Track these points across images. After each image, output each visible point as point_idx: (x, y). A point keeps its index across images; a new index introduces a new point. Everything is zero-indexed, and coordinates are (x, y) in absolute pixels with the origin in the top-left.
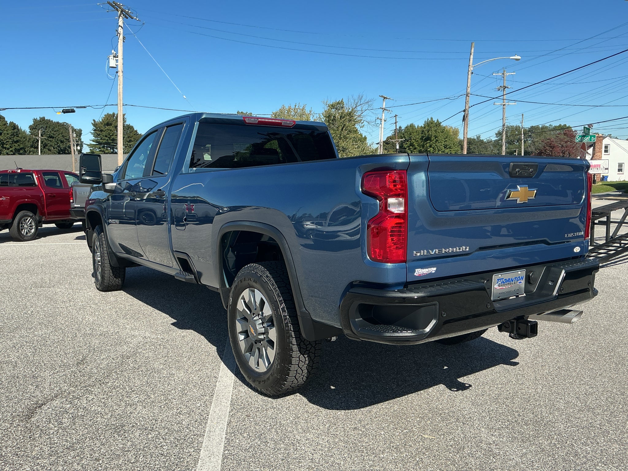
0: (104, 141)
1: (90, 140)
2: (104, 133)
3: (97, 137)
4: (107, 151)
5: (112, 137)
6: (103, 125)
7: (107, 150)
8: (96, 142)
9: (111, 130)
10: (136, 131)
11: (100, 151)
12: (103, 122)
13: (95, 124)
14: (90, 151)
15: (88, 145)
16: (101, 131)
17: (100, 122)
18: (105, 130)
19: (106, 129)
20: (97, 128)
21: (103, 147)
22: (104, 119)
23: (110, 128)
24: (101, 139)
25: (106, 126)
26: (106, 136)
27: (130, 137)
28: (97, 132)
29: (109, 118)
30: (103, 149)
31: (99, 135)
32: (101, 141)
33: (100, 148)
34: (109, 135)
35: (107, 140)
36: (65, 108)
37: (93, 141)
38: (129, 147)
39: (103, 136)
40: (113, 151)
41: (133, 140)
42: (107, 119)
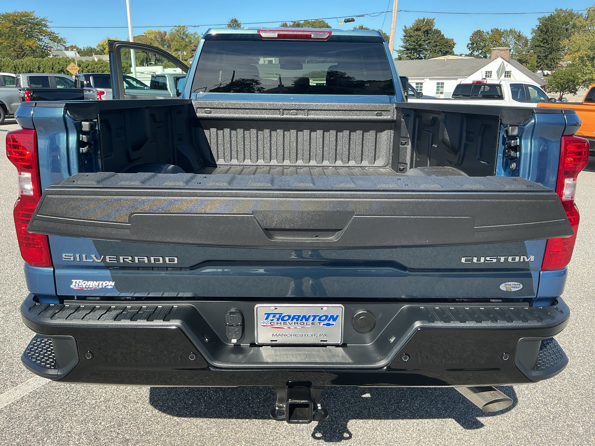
0: (412, 47)
1: (400, 46)
2: (413, 39)
3: (406, 43)
4: (413, 57)
5: (420, 42)
6: (413, 30)
7: (413, 55)
8: (405, 48)
9: (419, 36)
10: (443, 36)
11: (407, 57)
12: (413, 27)
13: (405, 31)
14: (398, 57)
15: (397, 51)
16: (411, 36)
17: (411, 28)
18: (414, 36)
19: (415, 34)
20: (407, 34)
21: (410, 53)
22: (415, 25)
23: (419, 34)
24: (410, 45)
25: (415, 32)
26: (414, 42)
27: (436, 42)
28: (407, 38)
29: (419, 24)
30: (409, 55)
31: (408, 41)
32: (409, 47)
33: (407, 54)
34: (417, 40)
35: (415, 46)
36: (346, 18)
37: (402, 47)
38: (434, 52)
39: (411, 42)
40: (419, 56)
41: (438, 44)
42: (417, 24)
